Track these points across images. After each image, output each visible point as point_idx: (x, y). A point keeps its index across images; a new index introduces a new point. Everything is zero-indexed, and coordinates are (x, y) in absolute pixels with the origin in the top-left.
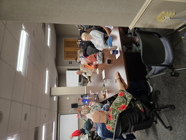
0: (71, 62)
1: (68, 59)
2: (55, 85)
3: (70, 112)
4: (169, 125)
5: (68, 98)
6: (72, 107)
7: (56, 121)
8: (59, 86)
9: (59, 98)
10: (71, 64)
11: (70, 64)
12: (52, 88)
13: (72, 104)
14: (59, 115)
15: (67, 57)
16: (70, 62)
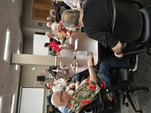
0: (41, 24)
1: (37, 20)
2: (18, 51)
3: (35, 85)
4: (140, 109)
5: (34, 69)
6: (38, 80)
7: (17, 94)
8: (23, 52)
9: (22, 67)
10: (41, 26)
11: (39, 25)
12: (14, 55)
13: (38, 76)
14: (21, 87)
15: (36, 17)
16: (39, 23)
